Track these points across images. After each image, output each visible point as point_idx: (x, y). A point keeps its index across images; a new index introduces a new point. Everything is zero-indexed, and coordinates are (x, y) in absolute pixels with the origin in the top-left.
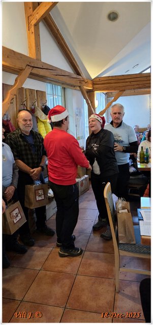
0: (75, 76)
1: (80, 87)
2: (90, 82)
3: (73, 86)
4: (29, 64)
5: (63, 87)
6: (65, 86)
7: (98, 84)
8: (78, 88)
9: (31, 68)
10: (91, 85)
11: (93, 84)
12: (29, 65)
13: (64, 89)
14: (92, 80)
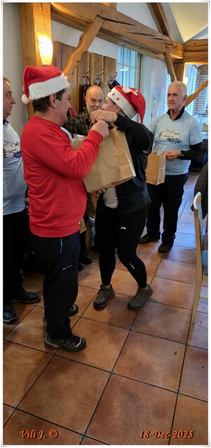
0: (160, 35)
1: (165, 54)
2: (180, 47)
3: (154, 52)
4: (100, 14)
5: (139, 54)
6: (142, 52)
7: (192, 51)
8: (162, 56)
9: (102, 21)
10: (181, 52)
11: (185, 50)
12: (99, 16)
13: (141, 56)
14: (184, 44)
